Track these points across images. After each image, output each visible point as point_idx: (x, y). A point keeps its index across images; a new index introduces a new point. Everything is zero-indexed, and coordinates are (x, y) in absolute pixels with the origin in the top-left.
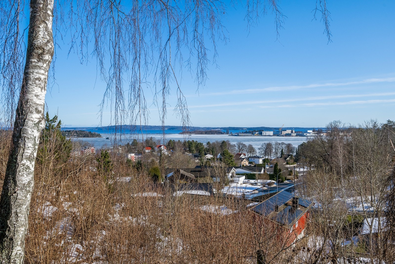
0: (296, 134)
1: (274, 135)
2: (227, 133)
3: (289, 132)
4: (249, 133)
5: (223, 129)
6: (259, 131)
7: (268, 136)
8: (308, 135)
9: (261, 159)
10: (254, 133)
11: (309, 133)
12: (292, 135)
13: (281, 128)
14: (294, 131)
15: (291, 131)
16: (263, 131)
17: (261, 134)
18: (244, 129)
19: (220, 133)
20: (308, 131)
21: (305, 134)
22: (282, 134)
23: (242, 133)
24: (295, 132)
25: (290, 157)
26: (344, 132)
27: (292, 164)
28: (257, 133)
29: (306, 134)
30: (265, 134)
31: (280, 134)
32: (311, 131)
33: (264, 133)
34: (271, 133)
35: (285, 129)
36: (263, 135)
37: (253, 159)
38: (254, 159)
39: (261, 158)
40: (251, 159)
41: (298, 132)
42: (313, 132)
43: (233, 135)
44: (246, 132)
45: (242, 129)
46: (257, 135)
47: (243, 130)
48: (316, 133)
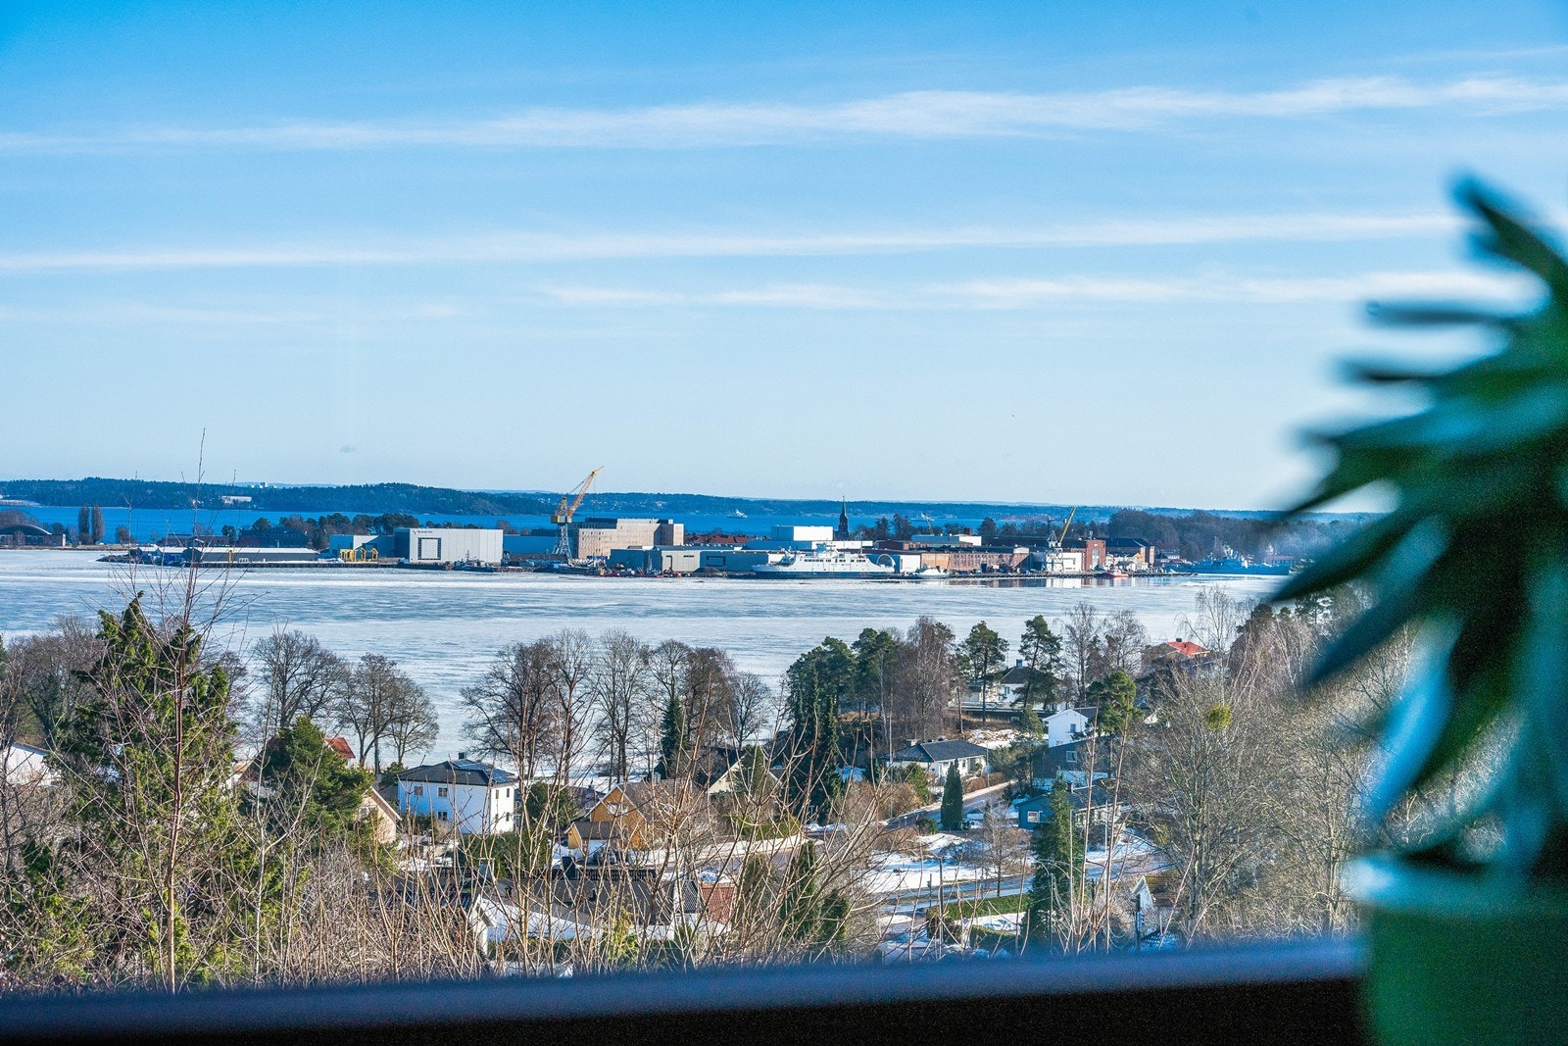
0: (697, 553)
1: (512, 561)
2: (86, 536)
3: (637, 533)
4: (289, 535)
5: (37, 499)
6: (376, 522)
7: (458, 567)
8: (800, 564)
9: (503, 790)
10: (334, 536)
11: (805, 548)
12: (666, 566)
13: (571, 498)
14: (679, 531)
15: (653, 525)
16: (414, 524)
17: (394, 550)
18: (229, 500)
19: (20, 536)
20: (801, 533)
21: (775, 558)
22: (575, 555)
23: (219, 543)
24: (691, 539)
25: (736, 767)
26: (1082, 545)
27: (767, 833)
28: (359, 540)
29: (786, 562)
30: (429, 553)
31: (565, 558)
32: (821, 534)
33: (424, 541)
34: (489, 544)
35: (604, 511)
36: (414, 558)
37: (431, 789)
38: (443, 793)
39: (505, 779)
40: (418, 791)
41: (708, 539)
42: (840, 544)
43: (146, 559)
44: (260, 535)
45: (210, 496)
46: (368, 560)
47: (221, 506)
48: (866, 550)
